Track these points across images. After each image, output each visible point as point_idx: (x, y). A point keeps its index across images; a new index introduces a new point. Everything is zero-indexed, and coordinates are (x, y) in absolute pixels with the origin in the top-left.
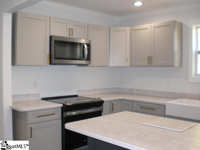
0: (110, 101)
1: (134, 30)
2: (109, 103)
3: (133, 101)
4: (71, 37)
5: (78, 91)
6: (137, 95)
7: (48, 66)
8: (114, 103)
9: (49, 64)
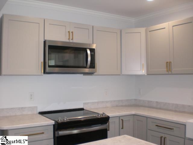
0: (119, 117)
2: (118, 120)
3: (147, 118)
4: (71, 41)
5: (85, 104)
8: (124, 120)
9: (43, 74)
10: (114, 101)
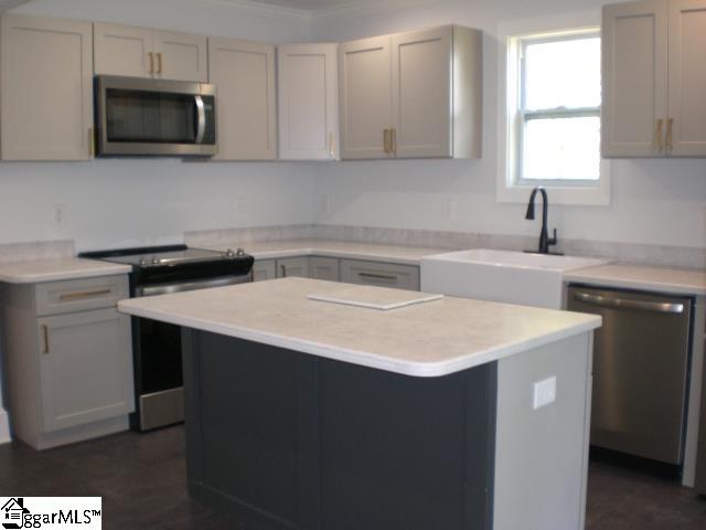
0: (276, 260)
1: (347, 53)
2: (274, 265)
3: (340, 259)
4: (156, 77)
5: (187, 234)
6: (366, 243)
7: (89, 161)
8: (287, 267)
9: (93, 157)
10: (260, 229)
